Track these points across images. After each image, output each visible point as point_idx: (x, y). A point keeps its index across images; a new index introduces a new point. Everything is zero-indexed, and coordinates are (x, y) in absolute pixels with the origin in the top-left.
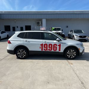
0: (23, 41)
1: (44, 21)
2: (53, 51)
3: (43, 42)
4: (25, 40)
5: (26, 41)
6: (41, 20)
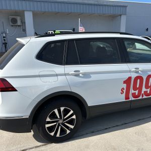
0: (65, 75)
1: (29, 18)
4: (71, 69)
5: (77, 74)
6: (21, 14)
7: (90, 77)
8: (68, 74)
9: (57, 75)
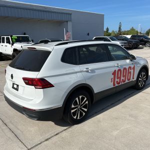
0: (81, 72)
2: (127, 81)
3: (115, 66)
5: (87, 71)
7: (95, 72)
8: (83, 71)
9: (76, 73)
